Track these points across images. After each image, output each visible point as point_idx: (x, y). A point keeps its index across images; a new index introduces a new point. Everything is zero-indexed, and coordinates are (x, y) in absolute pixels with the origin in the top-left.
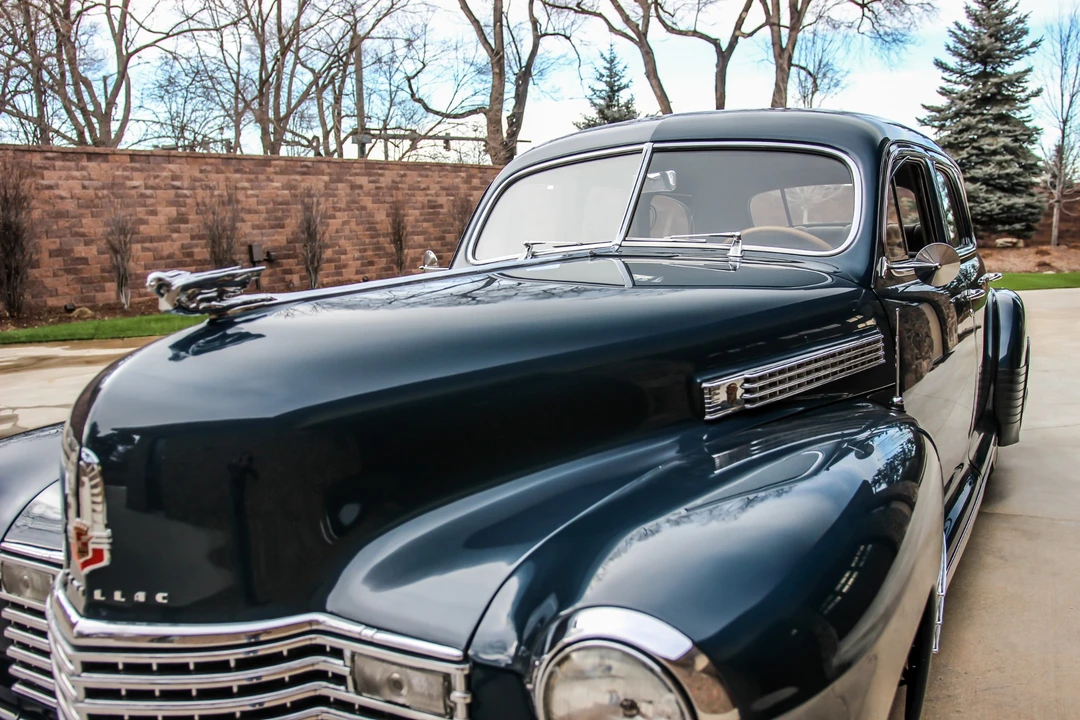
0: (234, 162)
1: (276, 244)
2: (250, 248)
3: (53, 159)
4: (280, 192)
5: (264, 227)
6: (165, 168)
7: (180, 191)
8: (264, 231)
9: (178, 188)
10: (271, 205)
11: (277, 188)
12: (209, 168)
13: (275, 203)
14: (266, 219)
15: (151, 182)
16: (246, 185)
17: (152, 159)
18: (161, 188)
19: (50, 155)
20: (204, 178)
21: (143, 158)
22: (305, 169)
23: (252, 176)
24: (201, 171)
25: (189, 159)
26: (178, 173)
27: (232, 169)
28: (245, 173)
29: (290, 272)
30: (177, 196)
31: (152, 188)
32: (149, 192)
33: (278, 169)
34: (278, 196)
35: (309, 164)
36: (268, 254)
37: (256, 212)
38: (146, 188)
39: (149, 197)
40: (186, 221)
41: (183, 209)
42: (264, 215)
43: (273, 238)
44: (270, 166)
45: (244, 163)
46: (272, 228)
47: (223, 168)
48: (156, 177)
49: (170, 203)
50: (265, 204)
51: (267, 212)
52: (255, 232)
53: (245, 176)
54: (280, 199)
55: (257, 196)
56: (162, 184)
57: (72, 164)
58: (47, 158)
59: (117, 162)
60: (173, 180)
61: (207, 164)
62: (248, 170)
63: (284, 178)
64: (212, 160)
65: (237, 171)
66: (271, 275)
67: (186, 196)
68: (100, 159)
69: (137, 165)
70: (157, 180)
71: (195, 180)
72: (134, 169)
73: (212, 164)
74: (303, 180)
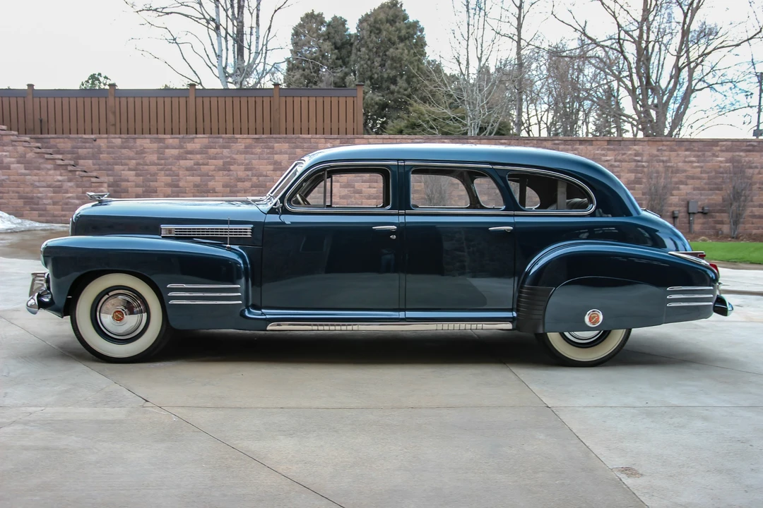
0: (686, 143)
1: (712, 202)
2: (688, 203)
3: (558, 144)
4: (722, 165)
5: (704, 189)
6: (631, 149)
7: (639, 163)
8: (703, 192)
9: (639, 161)
10: (713, 174)
11: (721, 162)
12: (665, 148)
13: (717, 172)
14: (706, 184)
15: (619, 158)
16: (694, 159)
17: (622, 143)
18: (626, 162)
19: (557, 142)
20: (659, 155)
21: (616, 142)
22: (750, 148)
23: (700, 153)
24: (658, 150)
25: (650, 143)
26: (641, 151)
27: (683, 148)
28: (695, 151)
29: (722, 223)
30: (637, 166)
31: (620, 161)
32: (616, 164)
33: (724, 148)
34: (720, 167)
35: (755, 144)
36: (703, 209)
37: (699, 178)
38: (615, 161)
39: (616, 167)
40: (640, 183)
41: (640, 175)
42: (705, 181)
43: (710, 197)
44: (717, 146)
45: (694, 144)
46: (711, 190)
47: (676, 148)
48: (624, 154)
49: (631, 171)
50: (708, 173)
51: (709, 179)
52: (695, 192)
53: (693, 153)
54: (722, 170)
55: (702, 167)
56: (627, 159)
57: (569, 147)
58: (555, 144)
59: (598, 145)
60: (636, 156)
61: (663, 145)
62: (696, 149)
63: (729, 155)
64: (668, 143)
65: (687, 150)
66: (703, 224)
67: (643, 166)
68: (587, 144)
69: (612, 147)
70: (624, 156)
71: (651, 156)
72: (608, 149)
73: (667, 145)
74: (747, 156)
